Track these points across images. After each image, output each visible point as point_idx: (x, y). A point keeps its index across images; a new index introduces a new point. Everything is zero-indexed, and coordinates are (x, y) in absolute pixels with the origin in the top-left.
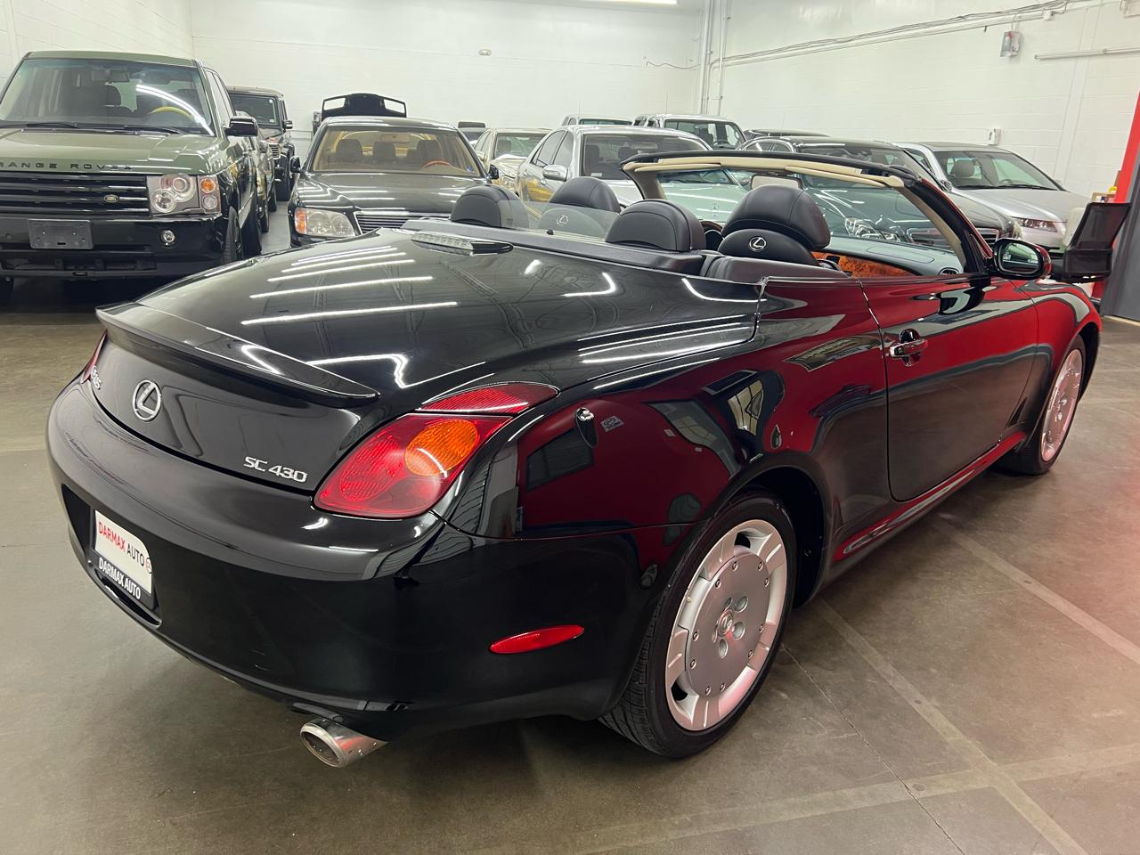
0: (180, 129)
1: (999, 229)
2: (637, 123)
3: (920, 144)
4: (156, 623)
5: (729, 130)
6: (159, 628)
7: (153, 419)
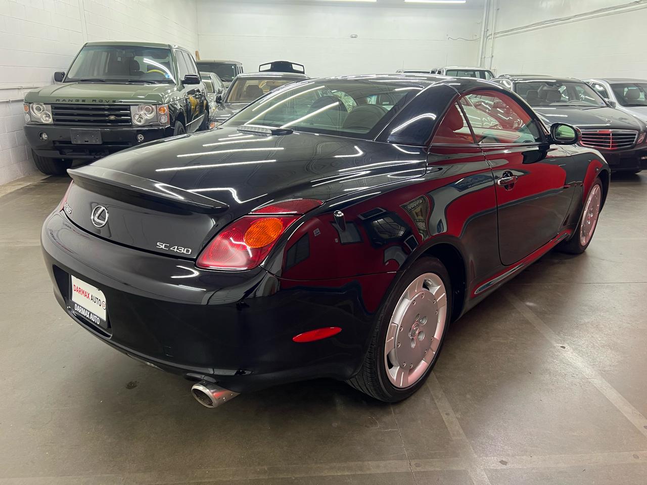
4: (109, 336)
6: (111, 339)
7: (104, 226)
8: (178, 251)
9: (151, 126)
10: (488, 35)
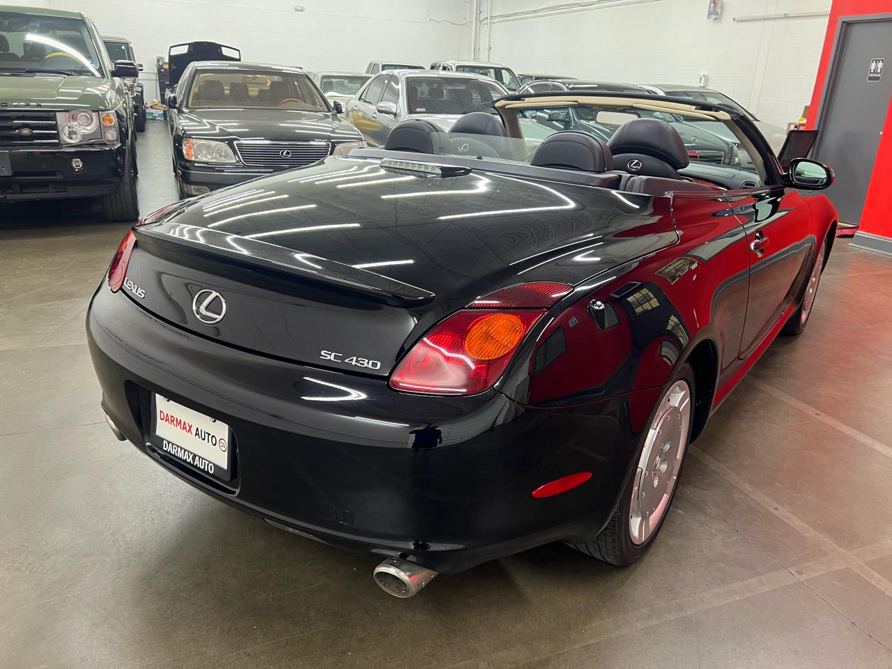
0: (74, 71)
1: (724, 151)
2: (432, 68)
3: (653, 86)
4: (234, 493)
5: (505, 74)
6: (237, 497)
7: (219, 322)
8: (358, 365)
9: (91, 145)
10: (481, 19)
